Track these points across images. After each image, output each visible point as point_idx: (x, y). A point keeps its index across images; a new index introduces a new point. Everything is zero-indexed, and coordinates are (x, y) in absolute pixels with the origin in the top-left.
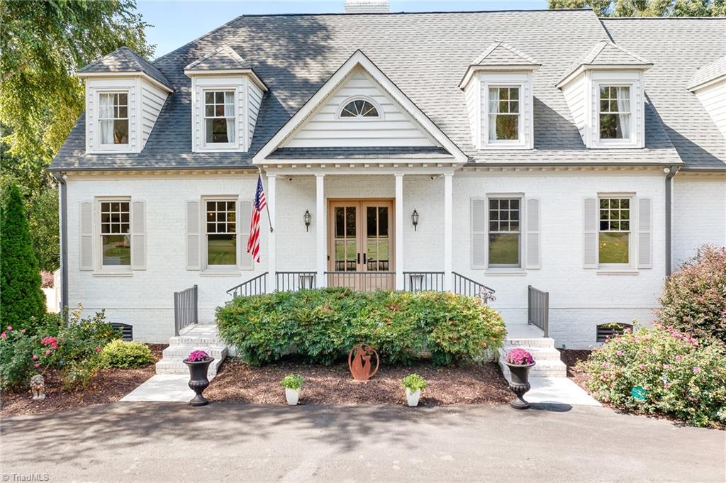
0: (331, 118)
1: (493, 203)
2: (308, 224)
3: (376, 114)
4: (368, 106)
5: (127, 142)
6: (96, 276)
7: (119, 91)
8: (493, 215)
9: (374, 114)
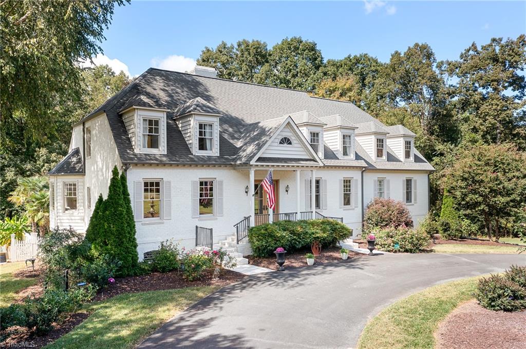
0: (276, 144)
2: (247, 192)
4: (289, 140)
5: (157, 147)
7: (153, 118)
9: (290, 143)
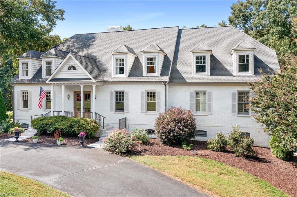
0: (65, 70)
1: (117, 93)
2: (69, 98)
3: (76, 69)
4: (74, 67)
5: (28, 76)
6: (21, 111)
7: (27, 62)
8: (117, 96)
9: (75, 69)
